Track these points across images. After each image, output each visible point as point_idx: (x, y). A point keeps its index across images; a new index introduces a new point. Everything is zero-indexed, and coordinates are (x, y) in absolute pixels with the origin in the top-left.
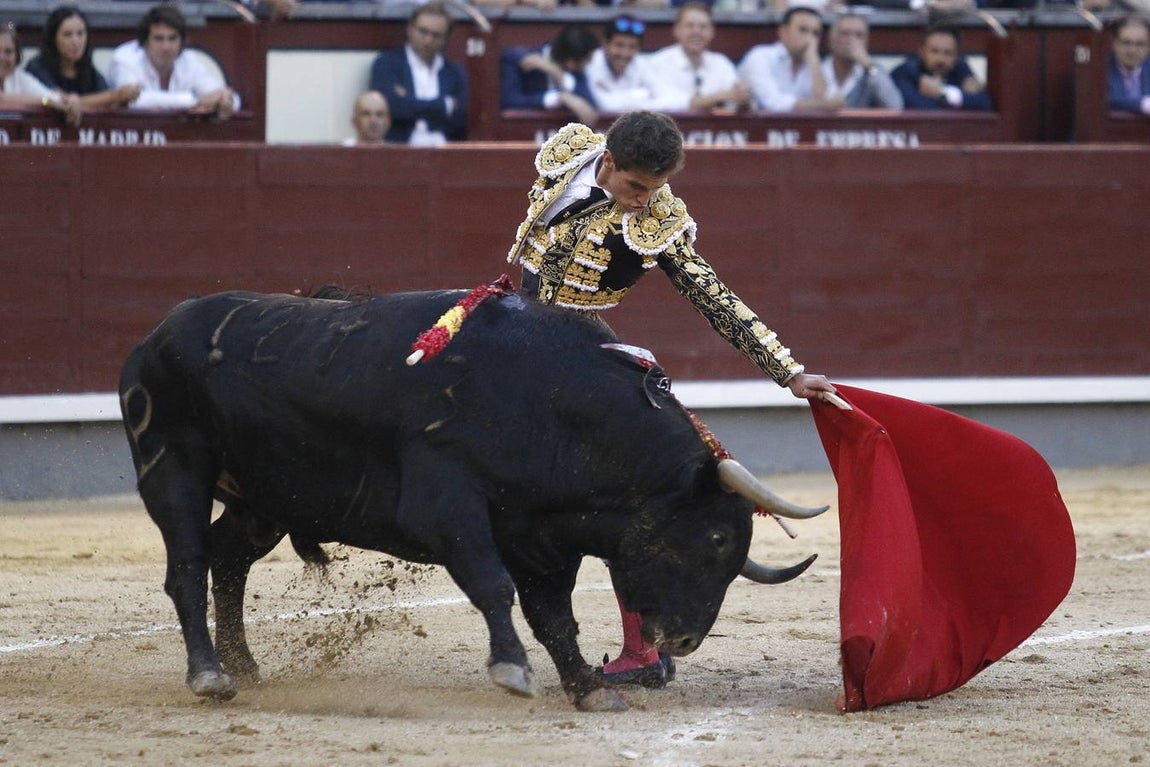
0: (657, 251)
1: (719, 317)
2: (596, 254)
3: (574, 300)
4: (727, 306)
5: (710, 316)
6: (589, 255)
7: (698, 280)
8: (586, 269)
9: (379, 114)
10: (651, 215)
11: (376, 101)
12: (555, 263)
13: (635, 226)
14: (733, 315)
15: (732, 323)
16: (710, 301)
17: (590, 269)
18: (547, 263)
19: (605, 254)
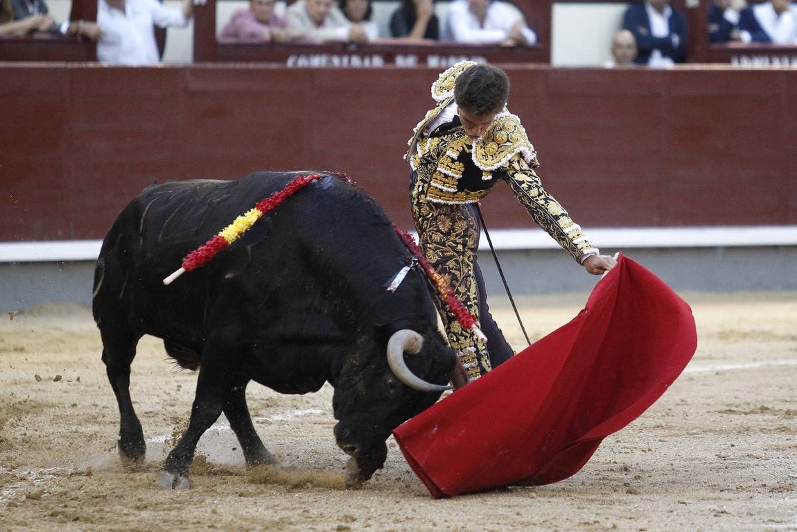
0: (494, 167)
1: (537, 213)
2: (453, 166)
3: (440, 197)
5: (532, 212)
6: (448, 166)
7: (523, 185)
8: (446, 176)
9: (629, 46)
10: (493, 140)
11: (627, 37)
12: (426, 166)
13: (481, 147)
14: (546, 211)
15: (545, 217)
16: (531, 201)
17: (449, 176)
18: (422, 165)
19: (460, 166)
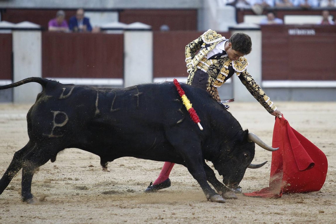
0: (241, 72)
1: (254, 93)
2: (226, 71)
4: (257, 91)
6: (224, 72)
7: (250, 83)
12: (212, 70)
13: (236, 64)
14: (259, 93)
15: (258, 96)
16: (253, 89)
17: (224, 76)
18: (209, 69)
19: (228, 71)
